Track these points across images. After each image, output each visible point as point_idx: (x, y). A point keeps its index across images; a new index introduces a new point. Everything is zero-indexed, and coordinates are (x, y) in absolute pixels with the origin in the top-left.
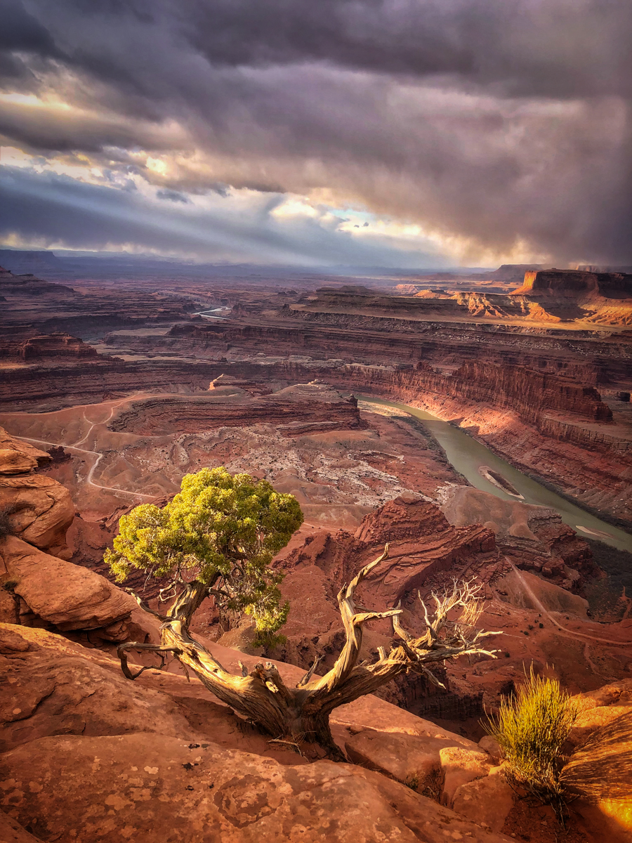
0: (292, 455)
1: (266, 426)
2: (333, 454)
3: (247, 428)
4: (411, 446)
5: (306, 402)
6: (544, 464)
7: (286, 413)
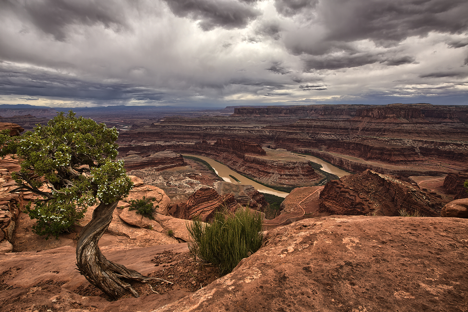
0: (161, 178)
1: (150, 168)
2: (176, 176)
3: (142, 170)
4: (203, 170)
5: (164, 158)
6: (247, 171)
7: (157, 163)
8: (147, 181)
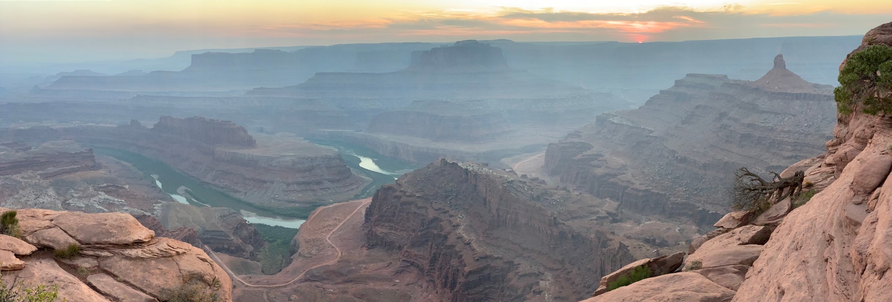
0: (51, 192)
1: (30, 173)
2: (80, 189)
3: (15, 176)
5: (57, 153)
6: (220, 181)
7: (43, 163)
8: (25, 199)
